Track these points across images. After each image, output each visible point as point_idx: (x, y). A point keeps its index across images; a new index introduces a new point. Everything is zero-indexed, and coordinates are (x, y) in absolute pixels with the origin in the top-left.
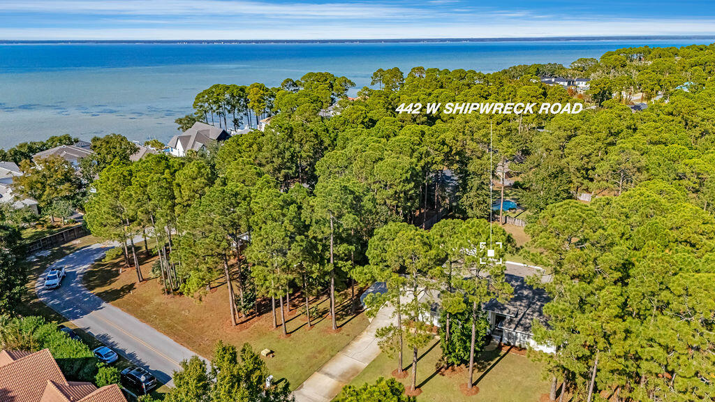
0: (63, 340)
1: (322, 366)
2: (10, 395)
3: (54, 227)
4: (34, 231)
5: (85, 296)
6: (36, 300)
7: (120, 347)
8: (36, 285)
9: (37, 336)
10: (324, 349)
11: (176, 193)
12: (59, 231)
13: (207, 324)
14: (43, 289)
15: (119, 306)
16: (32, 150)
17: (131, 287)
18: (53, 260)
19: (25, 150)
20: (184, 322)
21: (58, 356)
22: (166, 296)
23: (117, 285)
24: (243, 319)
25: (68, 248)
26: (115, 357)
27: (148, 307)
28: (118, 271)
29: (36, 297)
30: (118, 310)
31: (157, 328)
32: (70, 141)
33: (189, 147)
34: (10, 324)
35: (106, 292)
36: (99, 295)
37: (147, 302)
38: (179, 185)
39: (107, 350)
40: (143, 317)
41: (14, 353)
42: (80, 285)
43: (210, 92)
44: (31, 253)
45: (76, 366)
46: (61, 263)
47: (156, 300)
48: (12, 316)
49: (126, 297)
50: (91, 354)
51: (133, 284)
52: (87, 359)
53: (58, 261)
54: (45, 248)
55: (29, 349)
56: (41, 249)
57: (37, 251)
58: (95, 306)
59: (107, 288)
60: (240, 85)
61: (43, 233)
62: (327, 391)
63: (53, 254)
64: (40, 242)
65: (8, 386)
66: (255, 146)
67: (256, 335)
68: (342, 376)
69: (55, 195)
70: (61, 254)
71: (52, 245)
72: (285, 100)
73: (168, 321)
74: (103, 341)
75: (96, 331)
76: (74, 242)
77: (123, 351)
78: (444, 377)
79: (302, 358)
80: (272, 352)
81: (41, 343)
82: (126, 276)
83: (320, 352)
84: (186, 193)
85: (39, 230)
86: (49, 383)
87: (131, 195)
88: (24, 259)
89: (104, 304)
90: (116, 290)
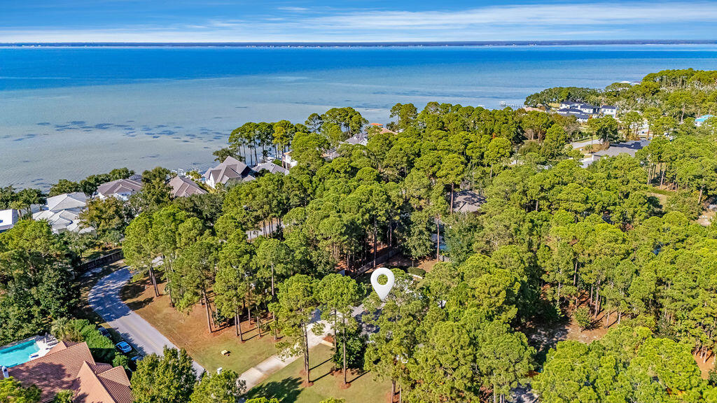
0: (98, 336)
1: (258, 364)
2: (64, 368)
3: (107, 249)
4: (93, 251)
5: (120, 305)
6: (87, 306)
7: (135, 342)
8: (89, 295)
9: (82, 332)
10: (263, 353)
11: (177, 240)
12: (111, 252)
13: (193, 330)
14: (93, 298)
15: (139, 313)
16: (99, 181)
17: (150, 300)
18: (102, 276)
19: (92, 181)
20: (179, 328)
21: (94, 346)
22: (172, 308)
23: (141, 298)
24: (218, 328)
25: (114, 267)
26: (129, 349)
27: (159, 316)
28: (144, 287)
29: (88, 304)
30: (138, 317)
31: (161, 332)
32: (127, 174)
33: (218, 180)
34: (67, 324)
35: (134, 303)
36: (129, 305)
37: (158, 312)
38: (180, 234)
39: (124, 344)
40: (154, 322)
41: (67, 343)
42: (117, 297)
43: (242, 130)
44: (88, 270)
45: (103, 353)
46: (108, 279)
47: (165, 311)
48: (69, 319)
49: (147, 307)
50: (112, 346)
51: (152, 298)
52: (109, 350)
53: (106, 277)
54: (98, 266)
55: (77, 340)
56: (95, 267)
57: (93, 268)
58: (125, 313)
59: (135, 300)
60: (269, 122)
61: (98, 254)
62: (255, 380)
63: (103, 271)
64: (96, 262)
65: (63, 364)
66: (250, 196)
67: (223, 340)
68: (267, 371)
69: (108, 226)
70: (108, 272)
71: (103, 264)
72: (299, 142)
73: (169, 327)
74: (125, 338)
75: (122, 331)
76: (119, 262)
77: (136, 345)
78: (333, 377)
79: (247, 357)
80: (229, 352)
81: (85, 337)
82: (149, 292)
83: (260, 355)
84: (184, 240)
85: (96, 250)
86: (85, 362)
87: (148, 240)
88: (83, 274)
89: (131, 312)
90: (141, 302)
